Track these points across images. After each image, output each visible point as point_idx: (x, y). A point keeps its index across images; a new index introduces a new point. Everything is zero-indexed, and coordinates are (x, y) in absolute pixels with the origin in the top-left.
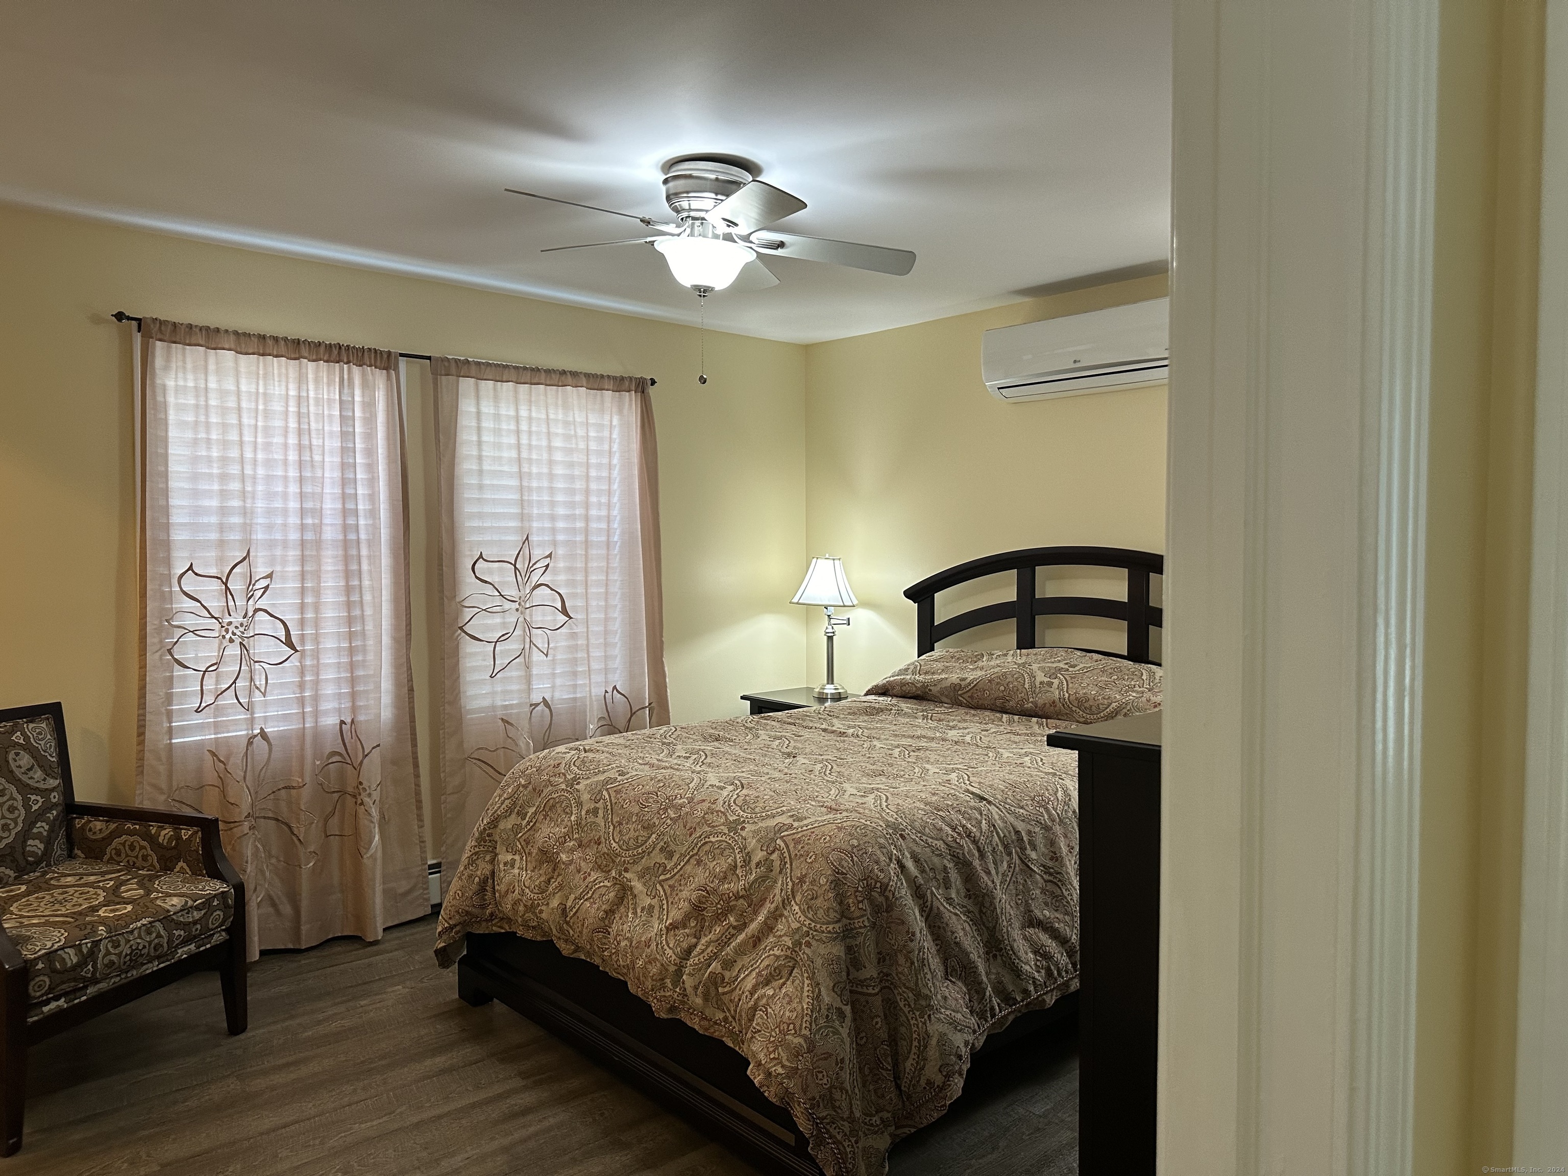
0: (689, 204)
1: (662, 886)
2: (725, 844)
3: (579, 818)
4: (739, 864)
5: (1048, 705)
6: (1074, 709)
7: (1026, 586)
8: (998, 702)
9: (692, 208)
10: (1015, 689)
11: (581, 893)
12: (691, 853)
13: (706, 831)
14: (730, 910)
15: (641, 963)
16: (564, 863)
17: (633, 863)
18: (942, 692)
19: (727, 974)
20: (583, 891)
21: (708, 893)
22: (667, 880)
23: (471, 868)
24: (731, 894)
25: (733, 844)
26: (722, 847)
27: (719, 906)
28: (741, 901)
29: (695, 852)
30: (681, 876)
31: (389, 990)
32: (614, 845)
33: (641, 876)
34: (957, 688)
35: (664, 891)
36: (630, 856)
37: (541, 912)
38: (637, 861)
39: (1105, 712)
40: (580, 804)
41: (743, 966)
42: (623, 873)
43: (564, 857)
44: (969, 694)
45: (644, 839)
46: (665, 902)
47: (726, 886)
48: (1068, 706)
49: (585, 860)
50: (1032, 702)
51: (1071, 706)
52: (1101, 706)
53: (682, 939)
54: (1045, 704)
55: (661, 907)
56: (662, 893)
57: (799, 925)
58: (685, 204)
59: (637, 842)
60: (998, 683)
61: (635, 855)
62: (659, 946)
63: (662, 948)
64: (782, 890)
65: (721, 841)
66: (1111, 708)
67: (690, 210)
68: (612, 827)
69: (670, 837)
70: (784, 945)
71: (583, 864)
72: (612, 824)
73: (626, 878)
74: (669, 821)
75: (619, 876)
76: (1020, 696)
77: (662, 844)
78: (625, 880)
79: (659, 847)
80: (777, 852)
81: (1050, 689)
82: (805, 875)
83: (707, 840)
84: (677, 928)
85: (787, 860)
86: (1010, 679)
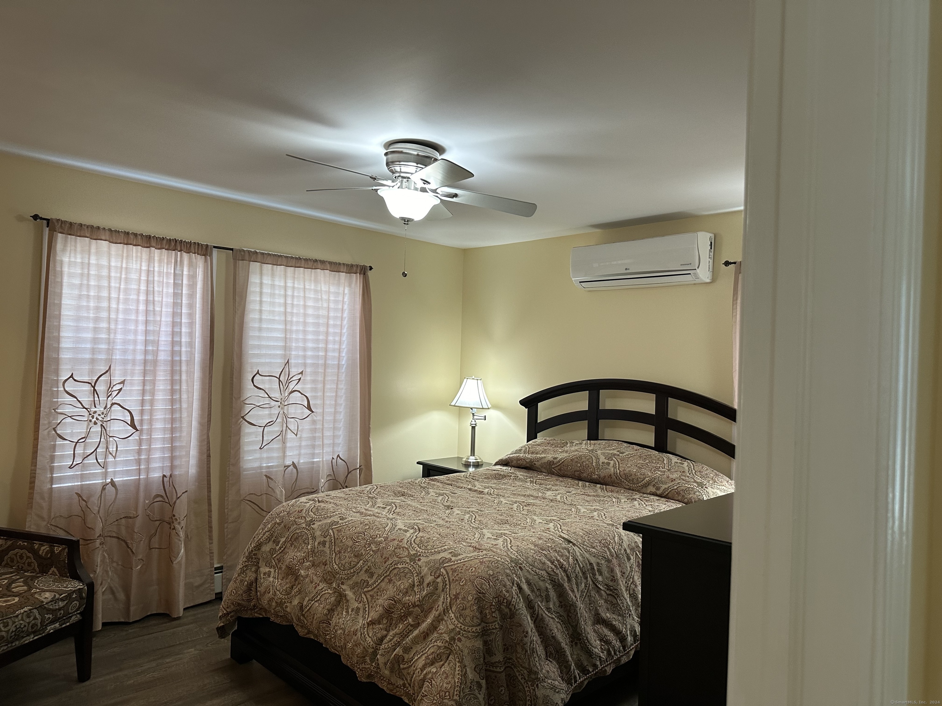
0: (400, 169)
1: (366, 595)
2: (407, 570)
3: (313, 548)
4: (416, 584)
5: (607, 477)
6: (623, 480)
7: (594, 401)
8: (577, 474)
9: (402, 171)
10: (587, 466)
11: (313, 597)
12: (385, 575)
13: (396, 561)
14: (410, 614)
15: (350, 645)
16: (302, 576)
17: (347, 579)
18: (542, 465)
19: (406, 656)
20: (314, 596)
21: (395, 602)
22: (369, 591)
23: (242, 575)
24: (410, 604)
25: (412, 570)
26: (405, 571)
27: (402, 611)
28: (417, 608)
29: (388, 574)
30: (378, 589)
31: (186, 651)
32: (335, 566)
33: (352, 588)
34: (552, 463)
35: (367, 598)
36: (345, 574)
37: (286, 607)
38: (350, 577)
39: (642, 483)
40: (314, 538)
41: (417, 651)
42: (340, 585)
43: (302, 572)
44: (559, 467)
45: (355, 563)
46: (367, 606)
47: (407, 598)
48: (619, 478)
49: (316, 575)
50: (597, 475)
51: (621, 478)
52: (639, 479)
53: (377, 632)
54: (605, 476)
55: (364, 609)
56: (365, 600)
57: (454, 627)
58: (398, 169)
59: (350, 565)
60: (576, 462)
61: (348, 574)
62: (363, 635)
63: (364, 636)
64: (443, 602)
65: (404, 568)
66: (645, 480)
67: (401, 172)
68: (334, 554)
69: (372, 563)
70: (444, 640)
71: (315, 578)
72: (335, 552)
73: (342, 589)
74: (371, 552)
75: (338, 587)
76: (590, 470)
77: (366, 567)
78: (342, 590)
79: (364, 569)
80: (441, 577)
81: (608, 467)
82: (458, 594)
83: (396, 566)
84: (375, 624)
85: (447, 582)
86: (584, 460)
